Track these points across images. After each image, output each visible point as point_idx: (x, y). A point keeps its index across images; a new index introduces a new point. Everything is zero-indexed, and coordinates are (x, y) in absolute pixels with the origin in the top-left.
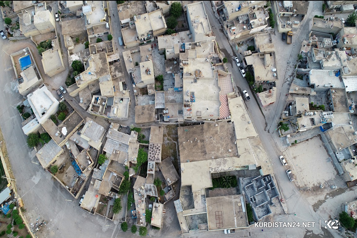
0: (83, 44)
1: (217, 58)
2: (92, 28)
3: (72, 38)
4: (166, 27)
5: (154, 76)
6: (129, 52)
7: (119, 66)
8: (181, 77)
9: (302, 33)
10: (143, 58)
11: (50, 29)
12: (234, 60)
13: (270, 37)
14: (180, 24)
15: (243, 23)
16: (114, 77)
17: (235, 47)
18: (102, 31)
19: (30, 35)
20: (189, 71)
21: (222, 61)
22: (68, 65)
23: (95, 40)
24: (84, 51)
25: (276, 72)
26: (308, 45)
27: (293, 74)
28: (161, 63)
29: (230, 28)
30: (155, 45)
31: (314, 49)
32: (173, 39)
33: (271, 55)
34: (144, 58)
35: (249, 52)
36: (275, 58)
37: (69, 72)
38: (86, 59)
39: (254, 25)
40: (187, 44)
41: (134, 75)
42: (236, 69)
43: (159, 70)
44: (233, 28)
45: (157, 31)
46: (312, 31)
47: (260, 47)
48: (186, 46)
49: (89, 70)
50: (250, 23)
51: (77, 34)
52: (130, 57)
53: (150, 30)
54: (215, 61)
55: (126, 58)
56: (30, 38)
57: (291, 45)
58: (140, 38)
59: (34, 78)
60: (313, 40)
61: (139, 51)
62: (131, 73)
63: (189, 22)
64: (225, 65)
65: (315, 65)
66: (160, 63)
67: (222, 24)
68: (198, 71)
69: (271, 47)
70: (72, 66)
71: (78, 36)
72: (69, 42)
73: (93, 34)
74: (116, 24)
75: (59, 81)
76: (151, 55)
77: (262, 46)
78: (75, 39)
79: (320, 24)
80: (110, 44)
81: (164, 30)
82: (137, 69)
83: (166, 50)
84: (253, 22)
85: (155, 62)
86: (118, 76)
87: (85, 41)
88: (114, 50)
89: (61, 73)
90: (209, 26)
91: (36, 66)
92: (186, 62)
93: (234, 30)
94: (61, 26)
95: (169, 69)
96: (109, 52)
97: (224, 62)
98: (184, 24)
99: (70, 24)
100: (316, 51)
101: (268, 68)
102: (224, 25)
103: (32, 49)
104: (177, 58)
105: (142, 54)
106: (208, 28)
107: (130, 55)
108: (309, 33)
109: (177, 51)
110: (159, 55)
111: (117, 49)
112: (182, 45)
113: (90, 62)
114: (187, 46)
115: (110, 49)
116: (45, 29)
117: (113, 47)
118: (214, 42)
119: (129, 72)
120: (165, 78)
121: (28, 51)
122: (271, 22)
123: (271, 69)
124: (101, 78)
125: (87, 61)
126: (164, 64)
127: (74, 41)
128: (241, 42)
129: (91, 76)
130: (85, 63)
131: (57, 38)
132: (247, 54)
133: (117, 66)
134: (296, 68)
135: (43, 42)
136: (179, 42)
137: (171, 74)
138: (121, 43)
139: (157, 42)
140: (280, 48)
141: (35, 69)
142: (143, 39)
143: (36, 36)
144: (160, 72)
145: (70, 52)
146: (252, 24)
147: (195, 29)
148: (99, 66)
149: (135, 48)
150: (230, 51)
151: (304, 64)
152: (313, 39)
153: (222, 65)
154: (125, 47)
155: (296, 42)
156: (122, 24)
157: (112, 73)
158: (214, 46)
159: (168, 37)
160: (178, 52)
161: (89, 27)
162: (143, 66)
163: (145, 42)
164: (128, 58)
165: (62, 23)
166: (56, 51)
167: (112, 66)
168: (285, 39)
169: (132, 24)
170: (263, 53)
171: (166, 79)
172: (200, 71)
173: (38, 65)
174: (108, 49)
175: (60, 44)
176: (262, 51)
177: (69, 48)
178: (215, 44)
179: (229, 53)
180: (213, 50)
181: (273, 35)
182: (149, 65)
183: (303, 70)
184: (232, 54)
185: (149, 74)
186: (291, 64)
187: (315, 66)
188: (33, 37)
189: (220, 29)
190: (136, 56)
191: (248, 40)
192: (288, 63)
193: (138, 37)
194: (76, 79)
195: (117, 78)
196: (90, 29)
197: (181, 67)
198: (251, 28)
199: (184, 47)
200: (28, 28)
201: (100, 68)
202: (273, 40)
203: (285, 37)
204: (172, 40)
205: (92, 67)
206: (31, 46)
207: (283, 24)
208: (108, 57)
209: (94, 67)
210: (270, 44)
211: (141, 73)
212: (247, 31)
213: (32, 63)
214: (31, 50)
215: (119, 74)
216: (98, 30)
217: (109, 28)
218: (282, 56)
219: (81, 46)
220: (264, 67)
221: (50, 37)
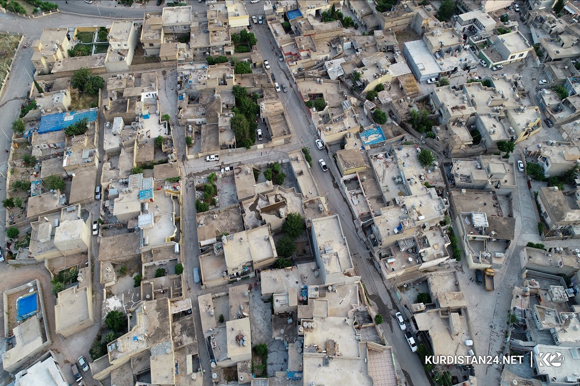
0: (131, 276)
1: (363, 312)
2: (151, 251)
3: (114, 265)
4: (276, 255)
5: (252, 343)
6: (210, 296)
7: (189, 323)
8: (300, 350)
9: (509, 272)
10: (232, 309)
11: (79, 249)
12: (395, 317)
13: (455, 277)
14: (299, 249)
15: (407, 251)
16: (178, 346)
17: (395, 292)
18: (166, 257)
19: (44, 258)
20: (315, 342)
21: (373, 320)
22: (101, 316)
23: (154, 270)
24: (131, 292)
25: (472, 347)
26: (524, 296)
27: (504, 348)
28: (264, 319)
29: (386, 261)
30: (256, 284)
31: (537, 307)
32: (287, 276)
33: (460, 313)
34: (234, 311)
35: (420, 307)
36: (467, 319)
37: (100, 330)
38: (132, 309)
39: (426, 256)
40: (311, 289)
41: (214, 343)
42: (399, 335)
43: (260, 332)
44: (390, 261)
45: (259, 262)
46: (527, 269)
47: (440, 297)
48: (309, 292)
49: (134, 330)
50: (419, 252)
51: (124, 259)
52: (210, 306)
53: (248, 260)
54: (361, 318)
55: (202, 308)
56: (43, 262)
57: (493, 293)
58: (230, 272)
59: (36, 339)
60: (531, 287)
61: (228, 295)
62: (209, 338)
63: (315, 247)
64: (378, 327)
65: (542, 336)
66: (262, 319)
67: (371, 250)
68: (330, 343)
69: (460, 298)
70: (106, 321)
71: (126, 262)
72: (108, 275)
73: (152, 261)
74: (192, 244)
75: (78, 347)
76: (248, 303)
77: (443, 297)
78: (119, 268)
79: (539, 259)
80: (177, 280)
81: (272, 260)
82: (221, 330)
83: (275, 299)
84: (424, 252)
85: (255, 315)
86: (185, 344)
87: (137, 272)
88: (183, 292)
89: (85, 330)
90: (348, 258)
91: (44, 316)
92: (310, 324)
93: (392, 263)
94: (99, 245)
95: (278, 334)
96: (175, 296)
97: (378, 323)
98: (307, 248)
99: (114, 242)
100: (541, 310)
101: (458, 339)
102: (374, 253)
103: (44, 282)
104: (293, 312)
105: (233, 301)
106: (347, 262)
107: (211, 303)
108: (522, 271)
109: (294, 302)
110: (262, 302)
111: (189, 289)
112: (303, 289)
113: (138, 317)
114: (312, 293)
115: (177, 291)
116: (71, 250)
117: (182, 286)
118: (359, 284)
119: (206, 336)
120: (270, 349)
121: (35, 286)
122: (455, 251)
123: (463, 341)
124: (154, 348)
125: (133, 313)
126: (270, 320)
127: (118, 271)
128: (405, 284)
129: (138, 343)
130: (130, 315)
131: (89, 265)
132: (417, 309)
133: (185, 325)
134: (507, 337)
135: (63, 271)
136: (297, 282)
137: (282, 343)
138: (197, 280)
139: (260, 280)
140: (474, 297)
141: (41, 320)
142: (235, 274)
143: (55, 258)
144: (262, 337)
145: (108, 291)
146: (422, 255)
147: (325, 264)
148: (153, 324)
149: (221, 287)
150: (386, 300)
151: (522, 331)
152: (530, 285)
153: (374, 327)
154: (203, 287)
155: (501, 288)
156: (202, 247)
157: (175, 338)
158: (359, 292)
159: (279, 274)
160: (296, 304)
161: (144, 249)
162: (233, 329)
163: (238, 279)
164: (207, 307)
165: (102, 241)
166: (83, 291)
167: (177, 323)
168: (481, 282)
169: (218, 249)
170: (446, 309)
171: (272, 350)
172: (335, 344)
173: (48, 313)
174: (173, 289)
175: (93, 275)
176: (443, 305)
177: (107, 285)
178: (360, 288)
179: (385, 303)
180: (356, 298)
181: (460, 273)
182: (243, 326)
183: (521, 343)
184: (390, 306)
185: (241, 344)
186: (498, 329)
187: (542, 338)
188: (50, 260)
189: (368, 259)
190: (221, 303)
191: (418, 281)
192: (491, 327)
193: (227, 271)
194: (109, 349)
195: (184, 347)
196: (147, 252)
197: (299, 333)
198: (420, 260)
199: (307, 292)
200: (43, 247)
201: (155, 328)
202: (461, 286)
203: (480, 277)
204: (286, 278)
205: (141, 325)
206: (43, 276)
207: (475, 255)
208: (171, 305)
209: (145, 326)
210: (456, 293)
211: (228, 343)
212: (414, 267)
213: (38, 308)
214: (41, 285)
215: (187, 341)
216: (159, 255)
217: (180, 253)
218: (480, 312)
219: (128, 281)
220: (449, 337)
221: (77, 262)
